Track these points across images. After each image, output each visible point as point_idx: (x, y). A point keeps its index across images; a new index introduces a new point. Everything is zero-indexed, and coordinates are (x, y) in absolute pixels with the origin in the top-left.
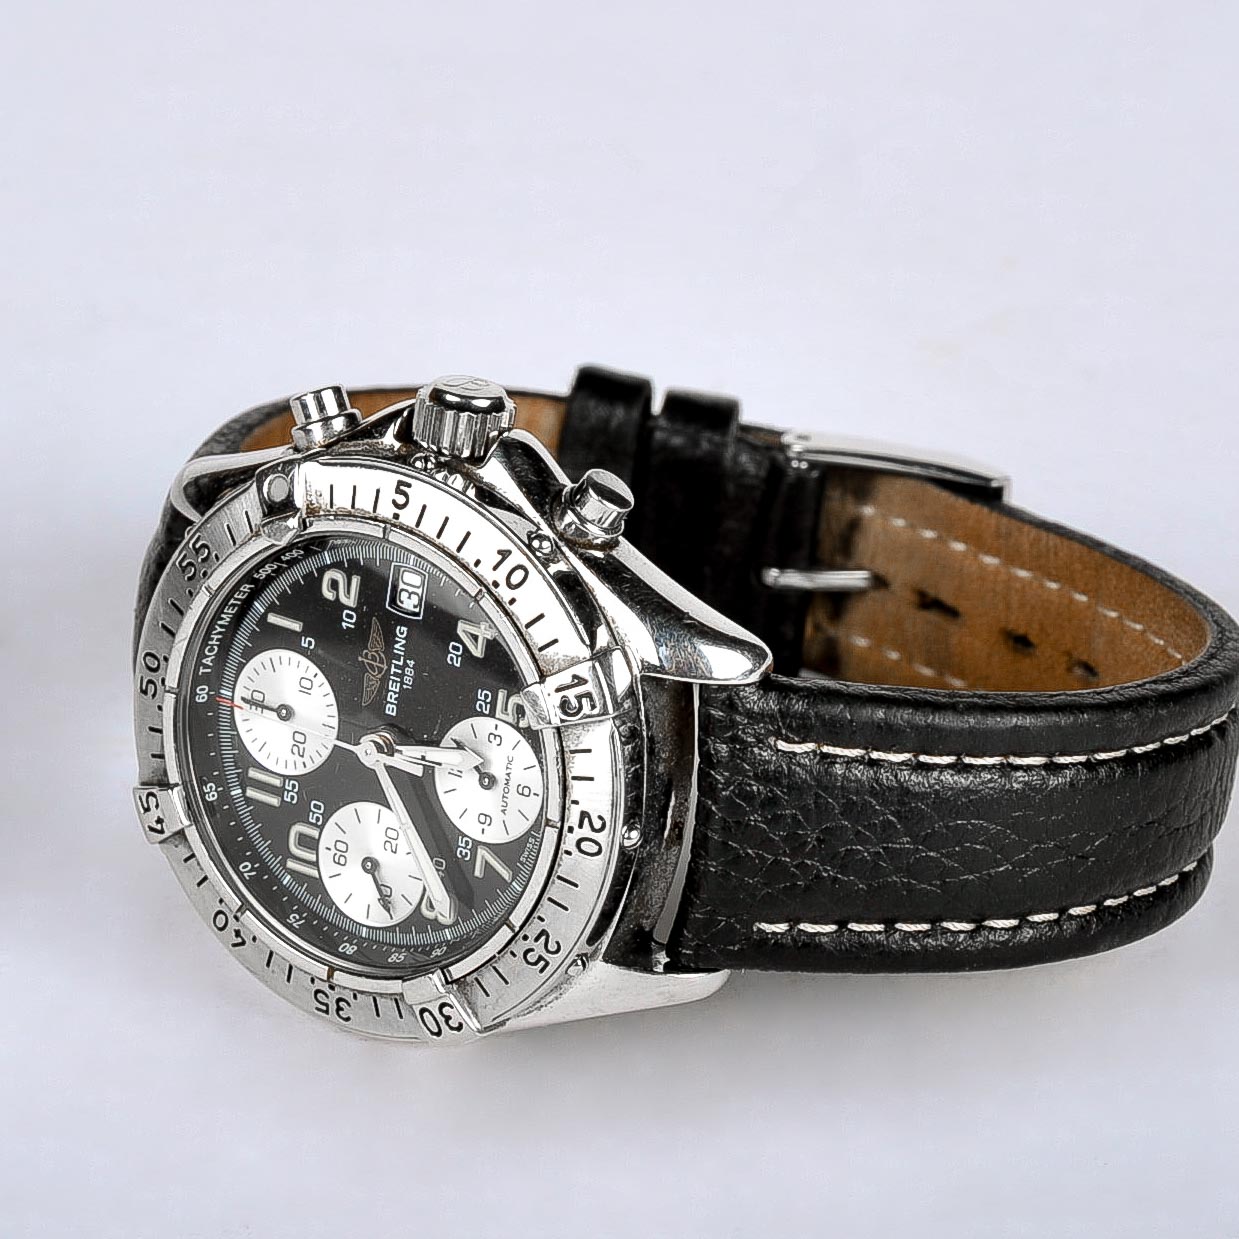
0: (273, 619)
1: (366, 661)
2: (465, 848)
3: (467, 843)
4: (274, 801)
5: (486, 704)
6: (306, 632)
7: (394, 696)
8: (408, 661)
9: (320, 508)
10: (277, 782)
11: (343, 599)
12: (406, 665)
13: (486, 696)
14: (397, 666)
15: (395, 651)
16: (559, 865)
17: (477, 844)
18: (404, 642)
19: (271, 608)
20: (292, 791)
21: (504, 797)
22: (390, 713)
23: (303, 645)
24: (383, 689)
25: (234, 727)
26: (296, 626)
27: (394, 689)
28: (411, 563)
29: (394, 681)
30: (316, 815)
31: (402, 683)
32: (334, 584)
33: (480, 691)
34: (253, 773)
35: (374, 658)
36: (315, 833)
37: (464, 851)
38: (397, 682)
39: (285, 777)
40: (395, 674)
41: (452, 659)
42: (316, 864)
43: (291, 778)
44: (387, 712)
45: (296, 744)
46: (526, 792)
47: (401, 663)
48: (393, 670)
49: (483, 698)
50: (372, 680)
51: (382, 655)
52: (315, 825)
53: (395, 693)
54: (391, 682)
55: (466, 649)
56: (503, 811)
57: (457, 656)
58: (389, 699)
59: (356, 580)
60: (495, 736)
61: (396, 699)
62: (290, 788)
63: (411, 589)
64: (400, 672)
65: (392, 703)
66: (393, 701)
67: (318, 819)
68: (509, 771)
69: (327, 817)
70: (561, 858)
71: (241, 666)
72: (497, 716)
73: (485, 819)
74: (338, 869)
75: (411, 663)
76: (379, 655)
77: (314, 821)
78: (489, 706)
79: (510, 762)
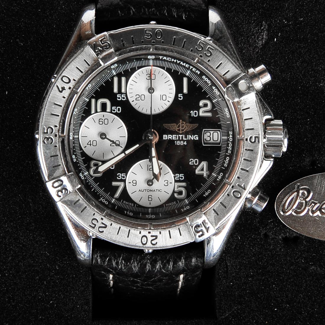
0: (185, 80)
1: (181, 123)
2: (121, 176)
3: (124, 177)
4: (116, 90)
5: (179, 178)
6: (184, 95)
7: (171, 138)
8: (185, 142)
9: (240, 105)
10: (123, 91)
11: (201, 110)
12: (184, 141)
13: (182, 178)
14: (182, 137)
15: (188, 136)
16: (135, 230)
17: (124, 181)
18: (192, 139)
19: (189, 79)
20: (122, 98)
21: (145, 190)
22: (164, 137)
23: (179, 95)
24: (172, 133)
25: (139, 68)
26: (185, 91)
27: (173, 137)
28: (223, 138)
29: (176, 137)
30: (115, 109)
31: (177, 140)
32: (206, 105)
33: (183, 175)
34: (123, 79)
35: (183, 127)
36: (108, 109)
37: (120, 176)
38: (176, 138)
39: (126, 94)
40: (179, 137)
41: (192, 161)
42: (96, 112)
43: (126, 96)
44: (164, 135)
45: (140, 96)
46: (150, 199)
47: (184, 139)
48: (181, 136)
49: (181, 176)
50: (174, 127)
51: (185, 131)
52: (111, 110)
53: (172, 138)
54: (176, 135)
55: (198, 166)
56: (140, 190)
57: (193, 163)
58: (169, 135)
59: (209, 114)
60: (167, 183)
61: (170, 138)
62: (122, 97)
63: (211, 136)
64: (181, 139)
65: (168, 137)
66: (169, 137)
67: (114, 110)
68: (156, 191)
69: (116, 114)
70: (137, 230)
71: (163, 68)
72: (176, 183)
73: (135, 183)
74: (97, 121)
75: (185, 143)
76: (184, 129)
77: (113, 109)
78: (178, 179)
79: (159, 191)
